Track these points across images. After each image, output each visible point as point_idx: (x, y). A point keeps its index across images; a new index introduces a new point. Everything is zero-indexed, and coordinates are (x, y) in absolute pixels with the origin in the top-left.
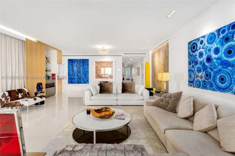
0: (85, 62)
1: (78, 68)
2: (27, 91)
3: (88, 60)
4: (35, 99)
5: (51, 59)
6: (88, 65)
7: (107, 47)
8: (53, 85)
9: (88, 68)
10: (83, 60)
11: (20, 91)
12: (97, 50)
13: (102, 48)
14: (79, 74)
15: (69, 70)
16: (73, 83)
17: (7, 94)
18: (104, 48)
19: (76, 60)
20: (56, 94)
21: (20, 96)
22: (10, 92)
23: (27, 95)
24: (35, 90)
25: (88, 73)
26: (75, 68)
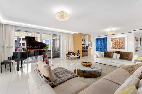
0: (105, 40)
1: (101, 43)
2: (74, 52)
3: (106, 38)
4: (75, 56)
5: (86, 39)
6: (106, 41)
7: (114, 29)
8: (87, 51)
9: (106, 43)
10: (103, 38)
11: (72, 52)
12: (106, 32)
13: (110, 30)
14: (101, 46)
15: (96, 44)
16: (98, 51)
17: (68, 53)
18: (112, 30)
19: (99, 39)
20: (88, 55)
21: (71, 54)
22: (68, 52)
23: (74, 54)
24: (77, 53)
25: (107, 46)
26: (99, 43)
